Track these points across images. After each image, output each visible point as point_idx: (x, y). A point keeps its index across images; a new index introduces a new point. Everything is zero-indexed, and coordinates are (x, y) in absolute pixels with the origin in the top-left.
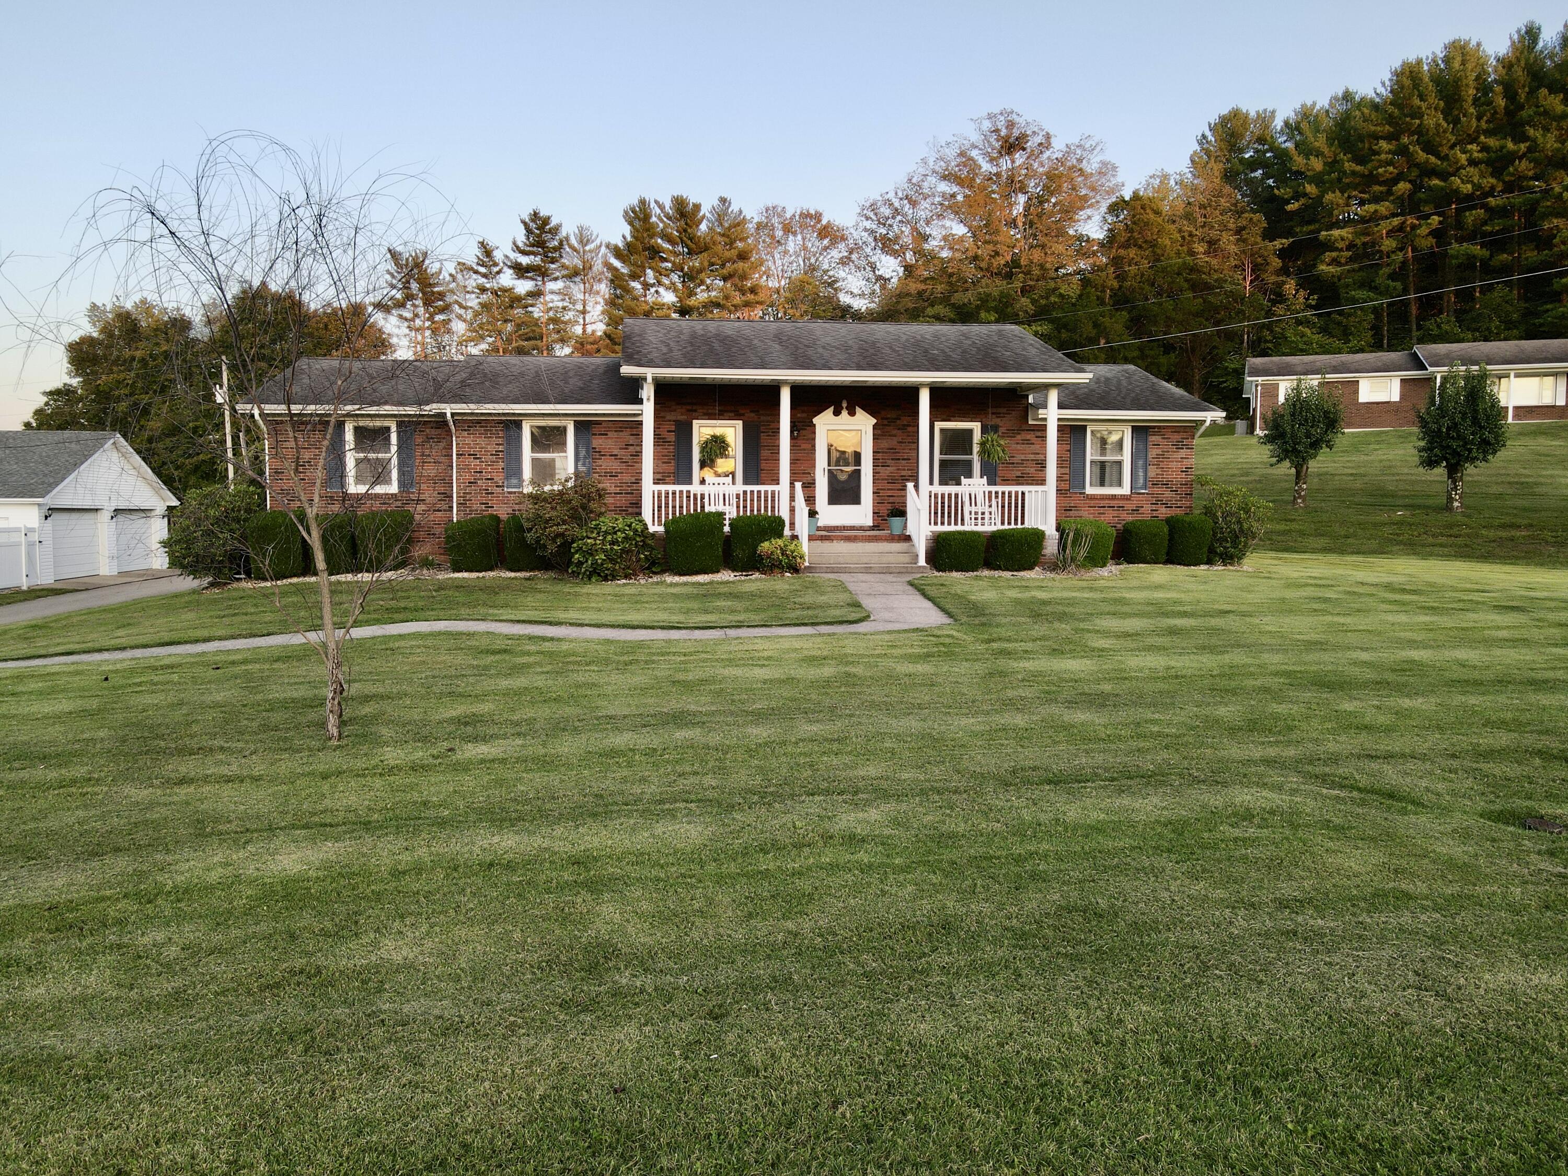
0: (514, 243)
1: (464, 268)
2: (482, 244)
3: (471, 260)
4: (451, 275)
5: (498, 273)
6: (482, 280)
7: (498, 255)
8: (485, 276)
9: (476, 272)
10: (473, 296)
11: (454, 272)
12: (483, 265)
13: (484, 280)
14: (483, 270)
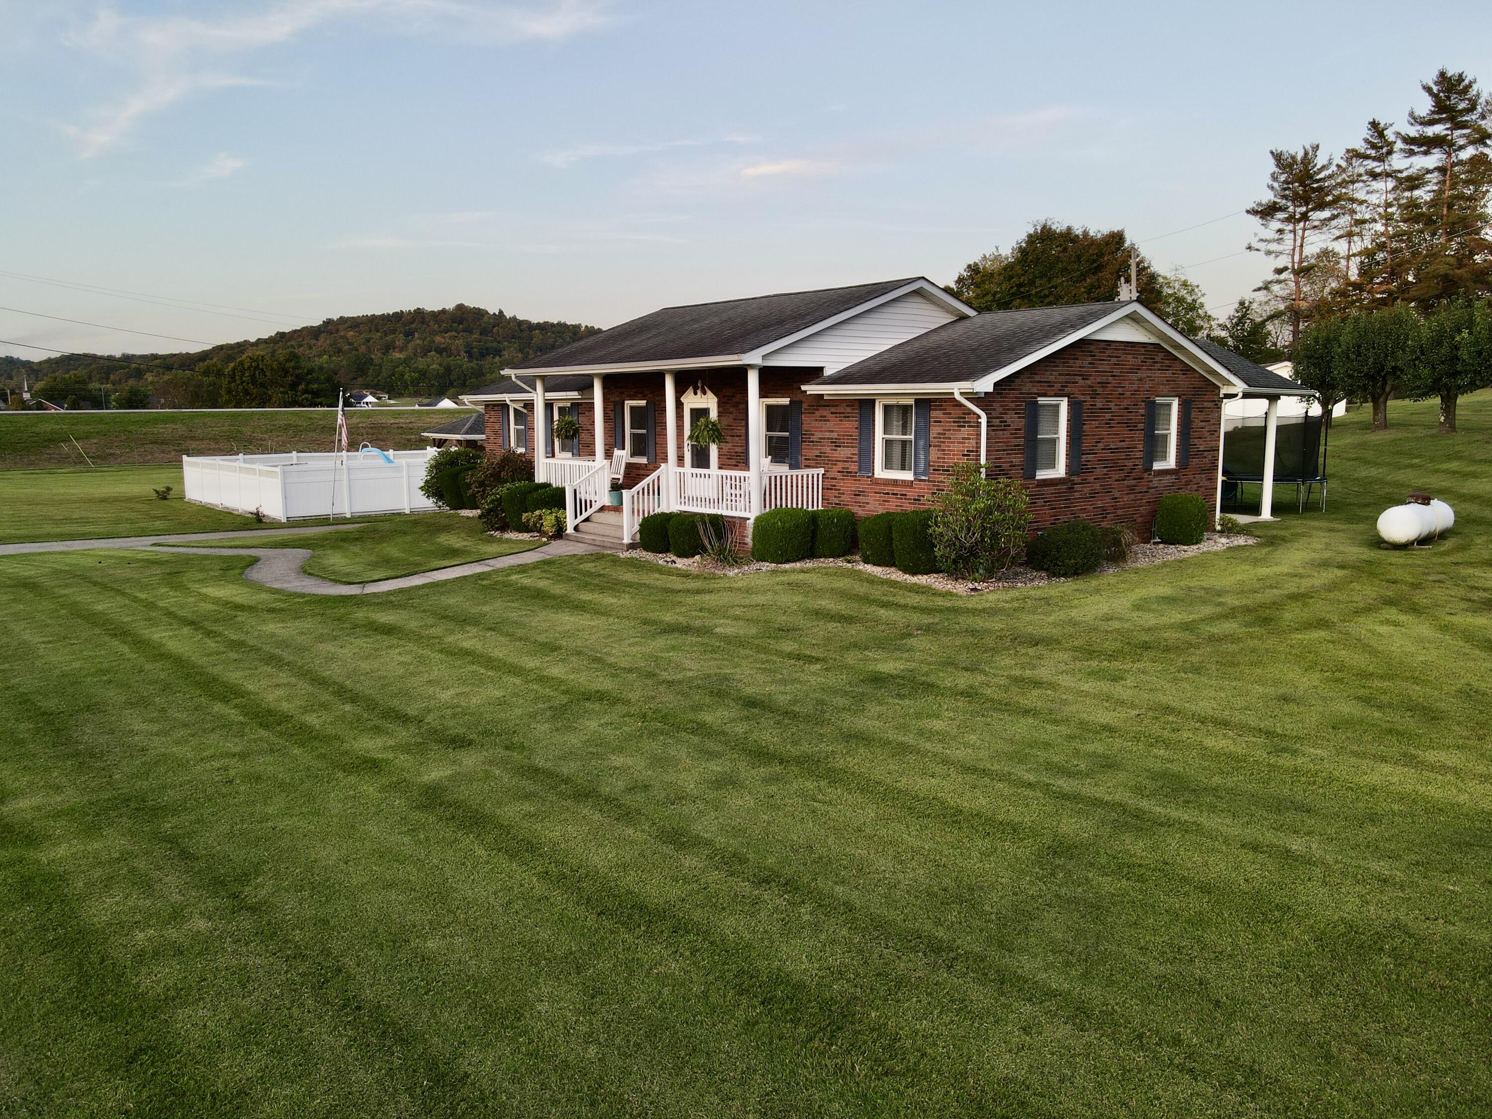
0: (1412, 115)
1: (1354, 154)
2: (1374, 125)
3: (1360, 146)
4: (1338, 166)
5: (1390, 152)
6: (1371, 164)
7: (1390, 135)
8: (1374, 159)
9: (1367, 157)
10: (1361, 184)
11: (1344, 164)
12: (1373, 146)
13: (1375, 164)
14: (1373, 153)
